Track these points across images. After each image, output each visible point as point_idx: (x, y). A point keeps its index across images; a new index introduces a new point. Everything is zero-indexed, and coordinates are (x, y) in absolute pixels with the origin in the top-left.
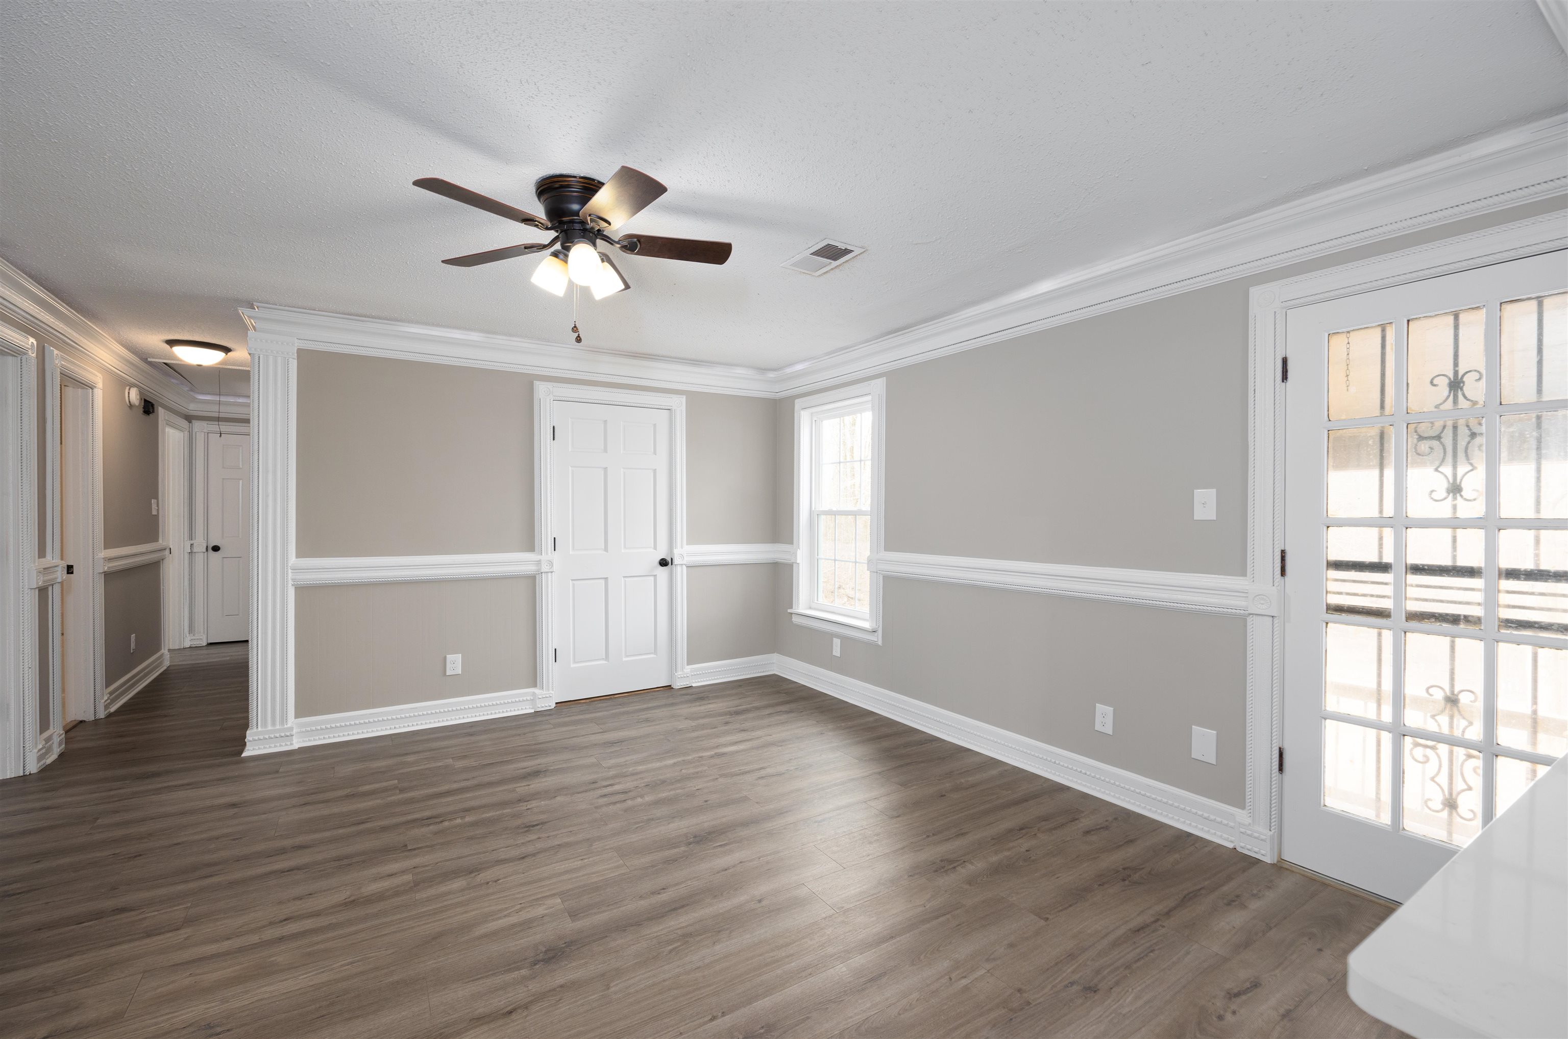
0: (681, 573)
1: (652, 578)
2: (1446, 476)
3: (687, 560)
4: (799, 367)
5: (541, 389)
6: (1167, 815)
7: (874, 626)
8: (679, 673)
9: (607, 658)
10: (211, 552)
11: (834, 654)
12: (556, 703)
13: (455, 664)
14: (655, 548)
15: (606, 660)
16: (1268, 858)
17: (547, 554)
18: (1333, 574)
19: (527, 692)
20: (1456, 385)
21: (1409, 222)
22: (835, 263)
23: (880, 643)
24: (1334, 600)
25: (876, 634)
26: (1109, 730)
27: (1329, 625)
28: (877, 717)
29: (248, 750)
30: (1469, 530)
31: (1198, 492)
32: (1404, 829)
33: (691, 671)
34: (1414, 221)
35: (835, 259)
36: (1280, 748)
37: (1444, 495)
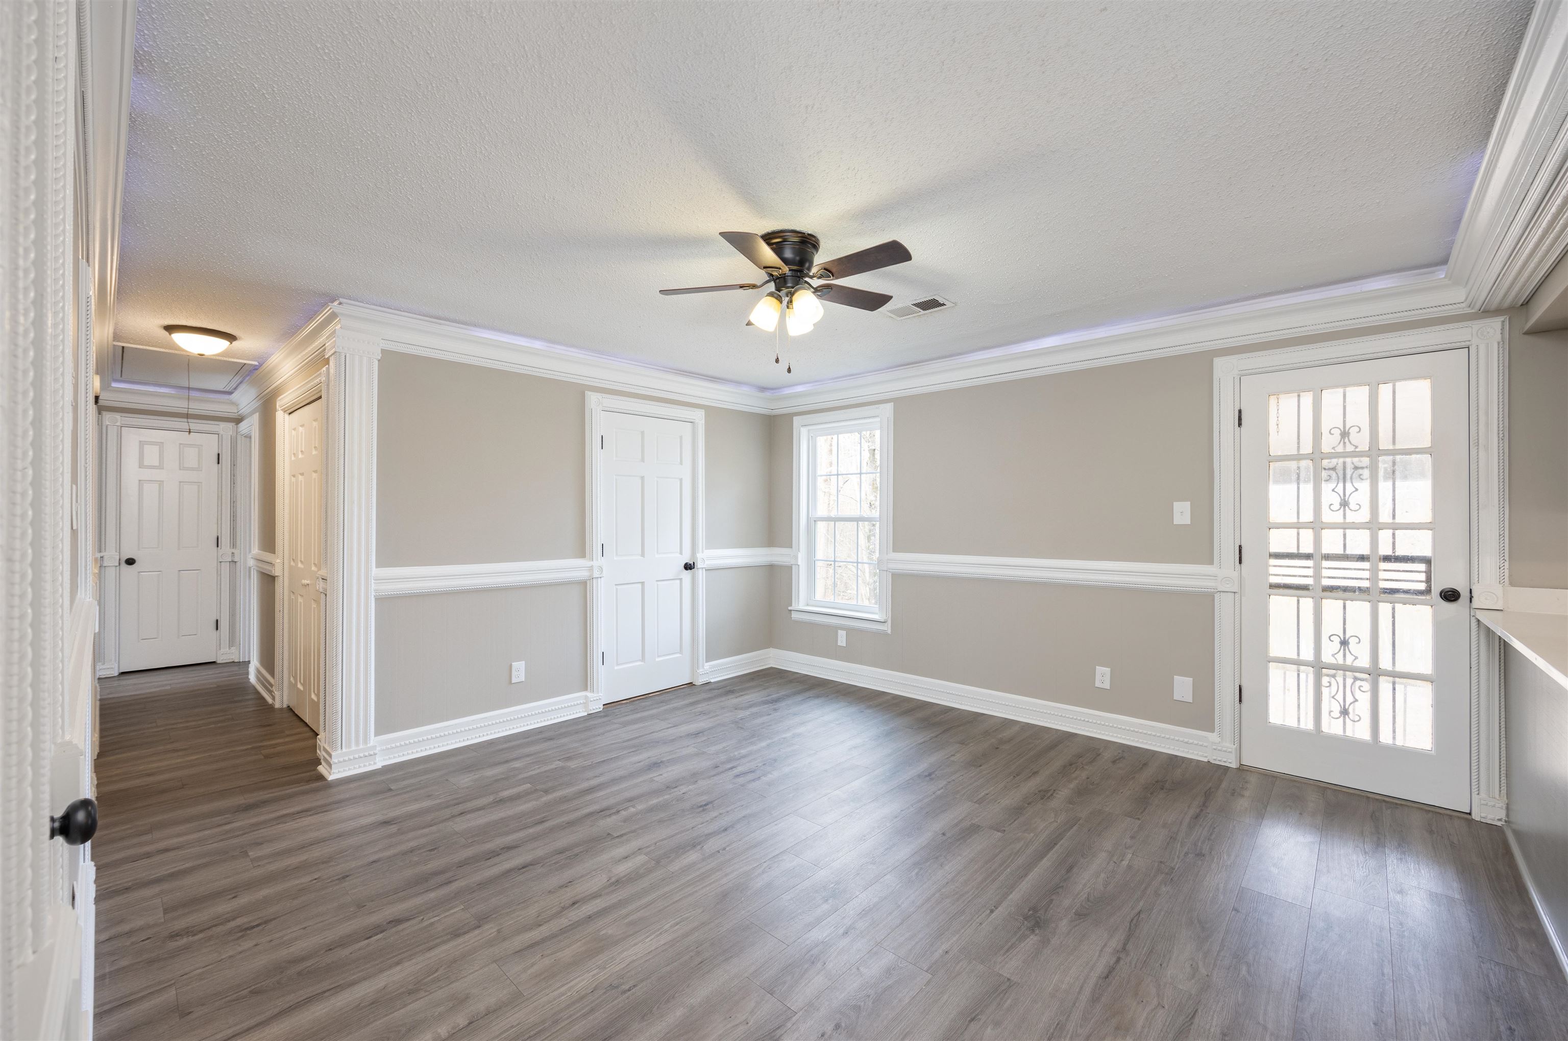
0: (700, 574)
1: (678, 582)
2: (1340, 495)
3: (709, 563)
4: (799, 389)
5: (593, 399)
6: (1156, 745)
7: (885, 618)
8: (701, 671)
9: (643, 659)
10: (124, 565)
11: (839, 644)
12: (604, 705)
13: (519, 672)
14: (681, 553)
15: (642, 661)
16: (1234, 765)
17: (597, 560)
18: (1273, 562)
19: (578, 696)
20: (1345, 434)
21: (1324, 326)
22: (923, 312)
23: (889, 632)
24: (1274, 580)
25: (886, 624)
26: (1107, 686)
27: (1271, 596)
28: (888, 697)
29: (334, 773)
30: (1361, 530)
31: (1177, 505)
32: (1322, 731)
33: (710, 668)
34: (1327, 325)
35: (924, 310)
36: (1240, 686)
37: (1338, 507)
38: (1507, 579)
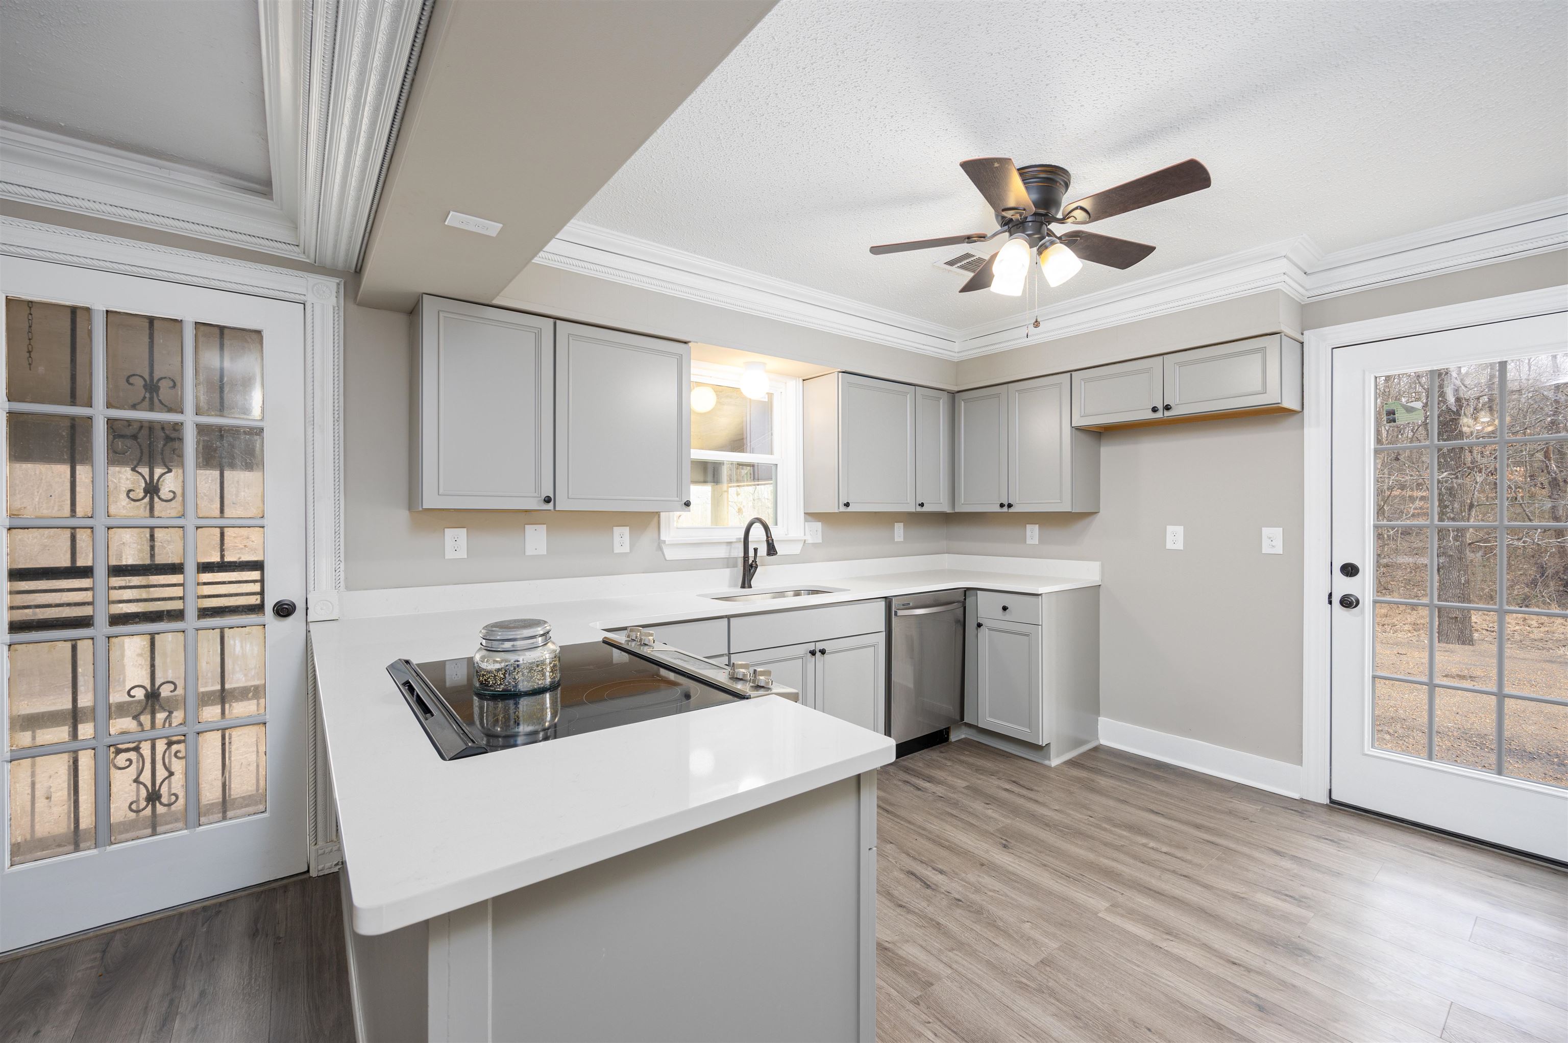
2: (143, 477)
20: (151, 387)
37: (142, 495)
38: (342, 584)
